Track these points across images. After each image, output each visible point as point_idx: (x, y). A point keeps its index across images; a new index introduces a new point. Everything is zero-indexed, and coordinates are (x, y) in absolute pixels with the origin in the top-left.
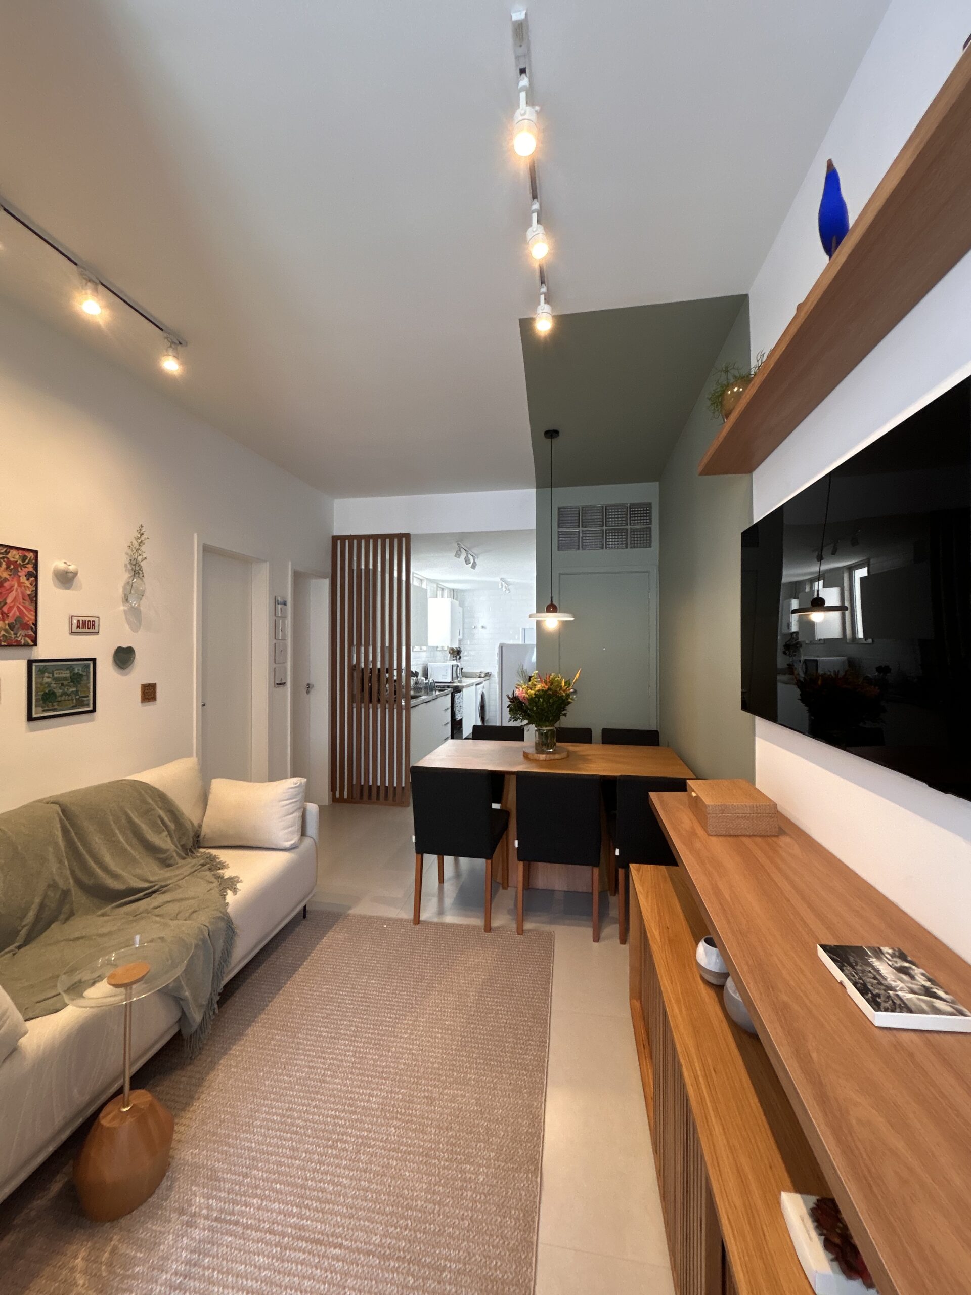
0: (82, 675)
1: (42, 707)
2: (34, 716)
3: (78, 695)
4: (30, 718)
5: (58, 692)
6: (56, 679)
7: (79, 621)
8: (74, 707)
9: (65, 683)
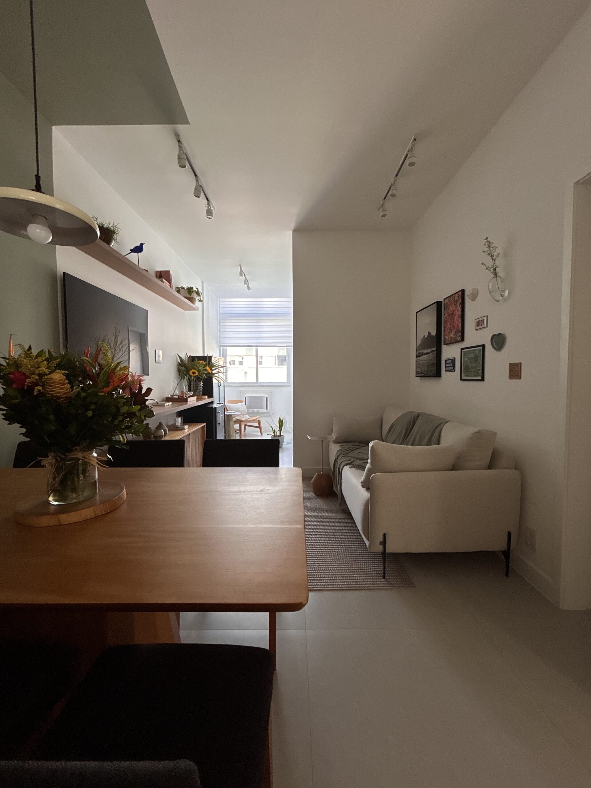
0: (478, 356)
1: (465, 374)
2: (462, 378)
3: (476, 369)
4: (461, 379)
5: (470, 365)
6: (469, 358)
7: (477, 322)
8: (475, 376)
9: (472, 360)
